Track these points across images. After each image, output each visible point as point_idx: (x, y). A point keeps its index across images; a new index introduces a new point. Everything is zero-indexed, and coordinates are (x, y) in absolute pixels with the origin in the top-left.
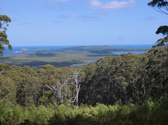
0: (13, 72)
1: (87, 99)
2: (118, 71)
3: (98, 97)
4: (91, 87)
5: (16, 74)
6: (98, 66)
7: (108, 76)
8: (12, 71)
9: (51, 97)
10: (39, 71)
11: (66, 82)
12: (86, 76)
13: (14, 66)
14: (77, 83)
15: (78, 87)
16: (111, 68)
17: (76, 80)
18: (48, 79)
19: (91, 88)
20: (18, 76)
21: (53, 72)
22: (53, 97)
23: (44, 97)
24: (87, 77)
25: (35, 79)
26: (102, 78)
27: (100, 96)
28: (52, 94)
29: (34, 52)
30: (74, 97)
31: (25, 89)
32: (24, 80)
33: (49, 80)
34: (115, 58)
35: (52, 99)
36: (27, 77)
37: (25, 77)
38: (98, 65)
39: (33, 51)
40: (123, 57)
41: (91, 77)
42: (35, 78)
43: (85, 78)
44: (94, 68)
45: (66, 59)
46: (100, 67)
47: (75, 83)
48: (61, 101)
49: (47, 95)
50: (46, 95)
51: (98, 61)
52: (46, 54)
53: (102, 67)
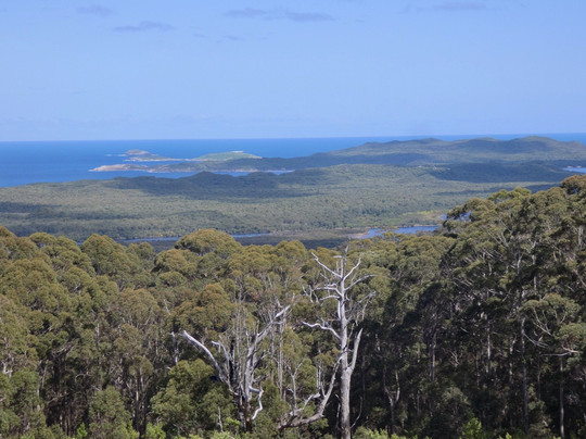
0: (34, 268)
1: (397, 406)
2: (548, 265)
3: (449, 395)
4: (417, 345)
5: (50, 278)
6: (451, 241)
7: (498, 289)
8: (28, 262)
9: (206, 390)
10: (160, 260)
11: (278, 319)
12: (389, 291)
13: (38, 234)
14: (345, 322)
15: (351, 346)
16: (515, 251)
17: (341, 311)
18: (199, 304)
19: (417, 349)
20: (57, 287)
21: (226, 267)
22: (213, 394)
23: (171, 391)
24: (394, 297)
25: (135, 302)
26: (475, 302)
27: (456, 391)
28: (214, 378)
29: (188, 170)
30: (318, 395)
31: (87, 350)
32: (80, 306)
33: (202, 309)
34: (532, 201)
35: (210, 404)
36: (99, 293)
37: (90, 291)
38: (454, 236)
39: (183, 165)
40: (573, 197)
41: (416, 297)
42: (139, 298)
43: (385, 298)
44: (434, 251)
45: (335, 205)
46: (461, 244)
47: (337, 326)
48: (253, 411)
49: (190, 379)
50: (184, 381)
51: (456, 215)
52: (241, 178)
53: (468, 248)
